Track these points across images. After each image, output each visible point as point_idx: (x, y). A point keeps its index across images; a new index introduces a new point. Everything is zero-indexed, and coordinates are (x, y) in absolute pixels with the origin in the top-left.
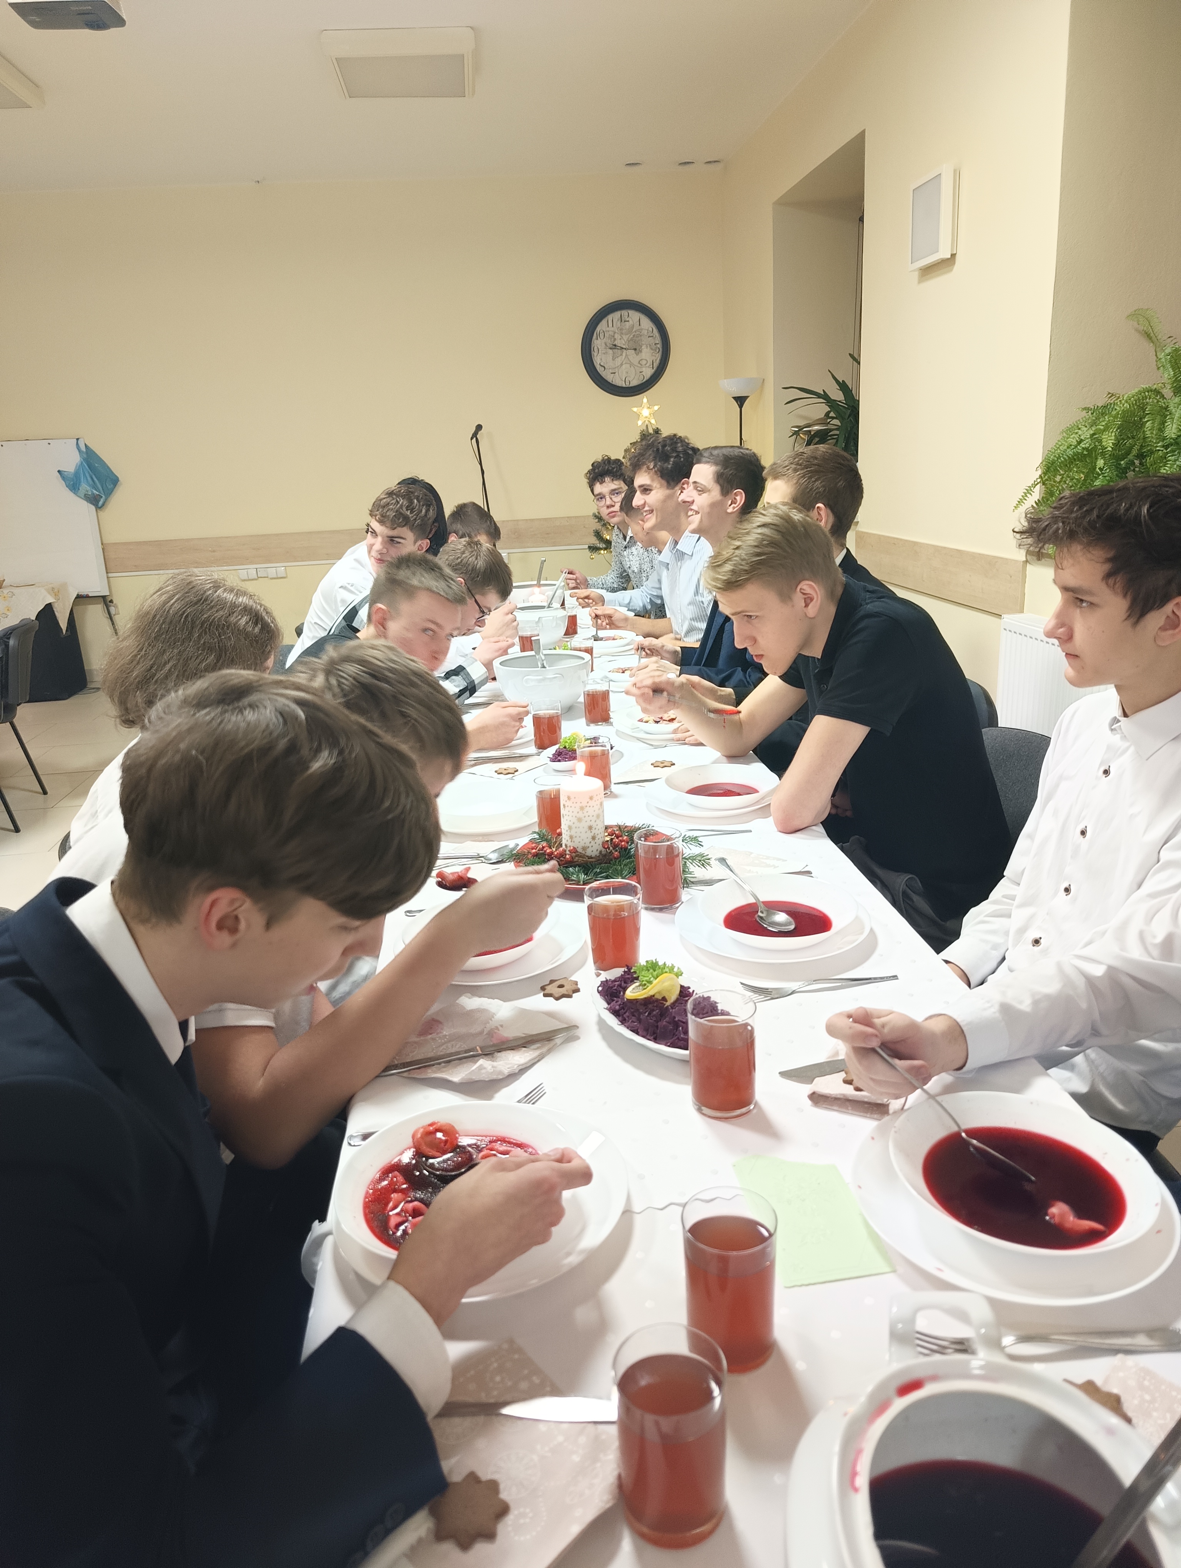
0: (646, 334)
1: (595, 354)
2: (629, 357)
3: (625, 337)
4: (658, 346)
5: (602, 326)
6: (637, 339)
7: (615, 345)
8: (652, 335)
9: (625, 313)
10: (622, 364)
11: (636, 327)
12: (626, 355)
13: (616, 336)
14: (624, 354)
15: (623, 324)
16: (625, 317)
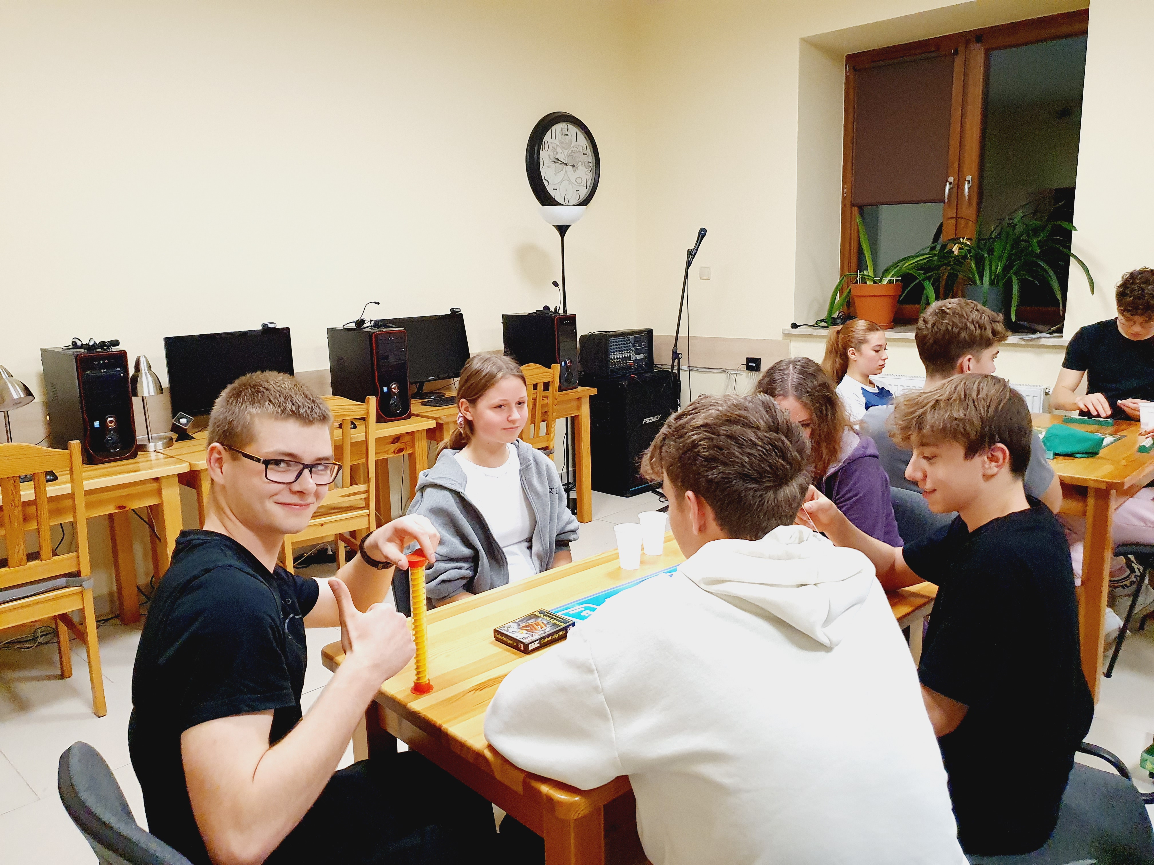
0: (581, 151)
1: (541, 166)
2: (568, 173)
3: (566, 152)
4: (591, 165)
5: (547, 138)
6: (575, 155)
7: (558, 160)
8: (585, 152)
9: (565, 125)
10: (562, 181)
11: (574, 142)
12: (566, 171)
13: (559, 150)
14: (564, 170)
15: (563, 136)
16: (565, 131)
